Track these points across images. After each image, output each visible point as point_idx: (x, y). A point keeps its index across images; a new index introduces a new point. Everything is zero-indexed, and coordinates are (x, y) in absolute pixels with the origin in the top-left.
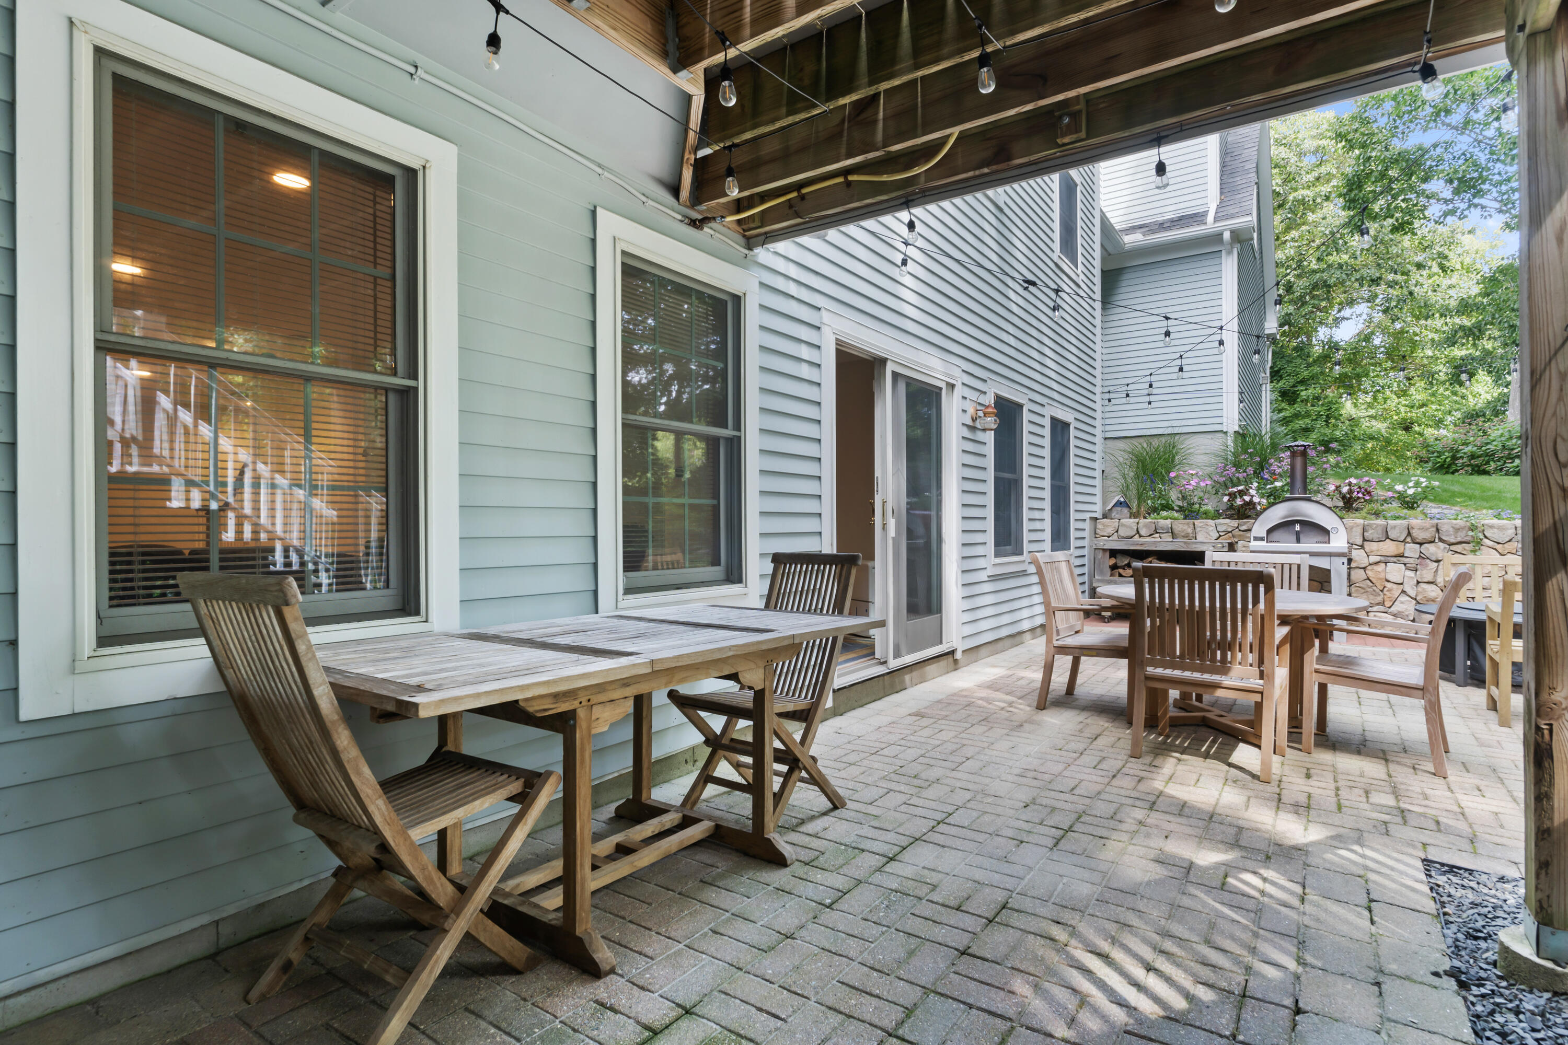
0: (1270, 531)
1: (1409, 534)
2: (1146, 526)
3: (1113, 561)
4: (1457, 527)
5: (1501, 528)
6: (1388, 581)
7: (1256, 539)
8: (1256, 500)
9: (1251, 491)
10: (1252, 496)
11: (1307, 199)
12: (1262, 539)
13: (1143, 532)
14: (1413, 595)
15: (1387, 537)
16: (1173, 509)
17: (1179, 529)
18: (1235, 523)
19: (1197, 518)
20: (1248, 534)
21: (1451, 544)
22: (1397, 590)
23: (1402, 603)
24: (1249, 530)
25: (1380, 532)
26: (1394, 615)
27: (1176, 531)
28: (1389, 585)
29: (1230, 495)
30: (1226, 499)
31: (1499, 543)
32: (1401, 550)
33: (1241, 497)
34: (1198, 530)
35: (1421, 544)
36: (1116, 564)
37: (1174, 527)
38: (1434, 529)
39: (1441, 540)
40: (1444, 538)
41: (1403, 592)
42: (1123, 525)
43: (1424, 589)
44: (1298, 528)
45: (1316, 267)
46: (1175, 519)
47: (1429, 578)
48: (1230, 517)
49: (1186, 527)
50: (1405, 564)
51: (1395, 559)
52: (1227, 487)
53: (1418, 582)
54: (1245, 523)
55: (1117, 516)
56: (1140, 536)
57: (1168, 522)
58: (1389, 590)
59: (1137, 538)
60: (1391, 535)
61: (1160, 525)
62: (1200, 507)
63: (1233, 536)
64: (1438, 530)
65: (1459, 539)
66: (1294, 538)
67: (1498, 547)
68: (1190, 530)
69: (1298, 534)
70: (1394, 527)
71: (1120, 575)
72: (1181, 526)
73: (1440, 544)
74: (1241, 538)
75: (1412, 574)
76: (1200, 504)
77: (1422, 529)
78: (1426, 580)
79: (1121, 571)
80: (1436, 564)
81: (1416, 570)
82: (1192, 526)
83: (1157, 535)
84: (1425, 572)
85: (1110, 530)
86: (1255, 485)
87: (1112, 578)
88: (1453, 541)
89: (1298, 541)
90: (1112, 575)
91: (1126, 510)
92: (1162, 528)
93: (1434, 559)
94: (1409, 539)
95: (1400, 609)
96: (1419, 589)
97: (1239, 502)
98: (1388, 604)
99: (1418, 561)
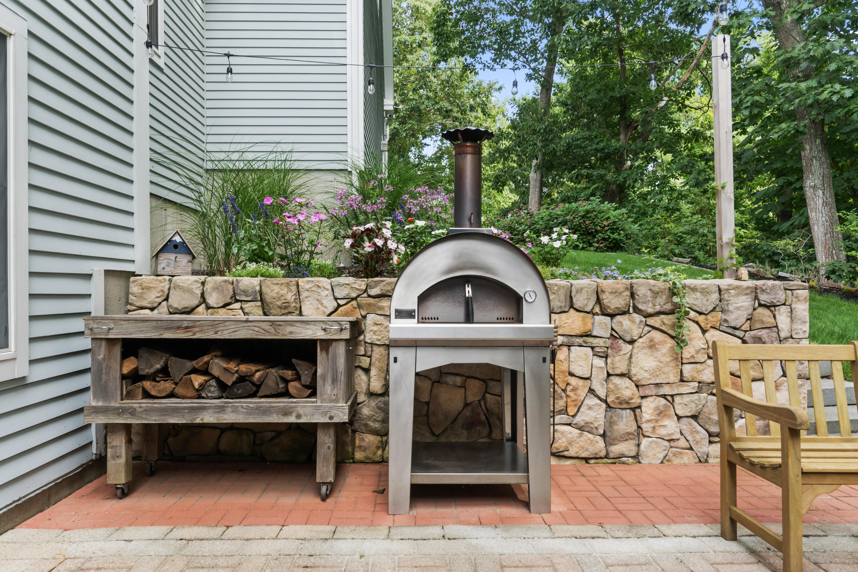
0: (423, 298)
1: (599, 301)
2: (216, 288)
3: (129, 366)
4: (656, 289)
5: (705, 292)
6: (571, 374)
7: (401, 314)
8: (392, 245)
9: (384, 230)
10: (386, 240)
11: (407, 43)
12: (409, 314)
13: (213, 300)
14: (603, 395)
15: (572, 306)
16: (269, 260)
17: (274, 294)
18: (361, 284)
19: (304, 276)
20: (384, 303)
21: (648, 316)
22: (583, 387)
23: (590, 408)
24: (387, 296)
25: (562, 297)
26: (581, 429)
27: (268, 298)
28: (573, 381)
29: (354, 236)
30: (348, 243)
31: (700, 313)
32: (589, 326)
33: (370, 240)
34: (304, 295)
35: (612, 316)
36: (136, 370)
37: (264, 289)
38: (628, 293)
39: (637, 310)
40: (640, 307)
41: (591, 391)
42: (177, 287)
43: (616, 385)
44: (469, 290)
45: (412, 97)
46: (271, 276)
47: (622, 368)
48: (356, 275)
49: (284, 291)
50: (593, 348)
51: (580, 340)
52: (350, 226)
53: (609, 375)
54: (377, 283)
55: (169, 270)
56: (208, 307)
57: (255, 281)
58: (574, 390)
59: (201, 312)
60: (578, 304)
61: (242, 286)
62: (311, 257)
63: (359, 306)
64: (632, 295)
65: (658, 308)
66: (460, 312)
67: (701, 319)
68: (290, 297)
69: (468, 304)
70: (580, 290)
71: (147, 395)
72: (276, 288)
73: (635, 315)
74: (372, 309)
75: (599, 362)
76: (312, 253)
77: (615, 293)
78: (618, 372)
79: (147, 384)
80: (630, 347)
81: (606, 357)
82: (294, 288)
83: (237, 305)
84: (617, 358)
85: (152, 297)
86: (389, 224)
87: (128, 403)
88: (650, 310)
89: (469, 318)
90: (130, 395)
91: (184, 259)
92: (245, 292)
93: (628, 338)
94: (597, 310)
95: (587, 419)
96: (611, 386)
97: (367, 248)
98: (572, 411)
99: (609, 342)
